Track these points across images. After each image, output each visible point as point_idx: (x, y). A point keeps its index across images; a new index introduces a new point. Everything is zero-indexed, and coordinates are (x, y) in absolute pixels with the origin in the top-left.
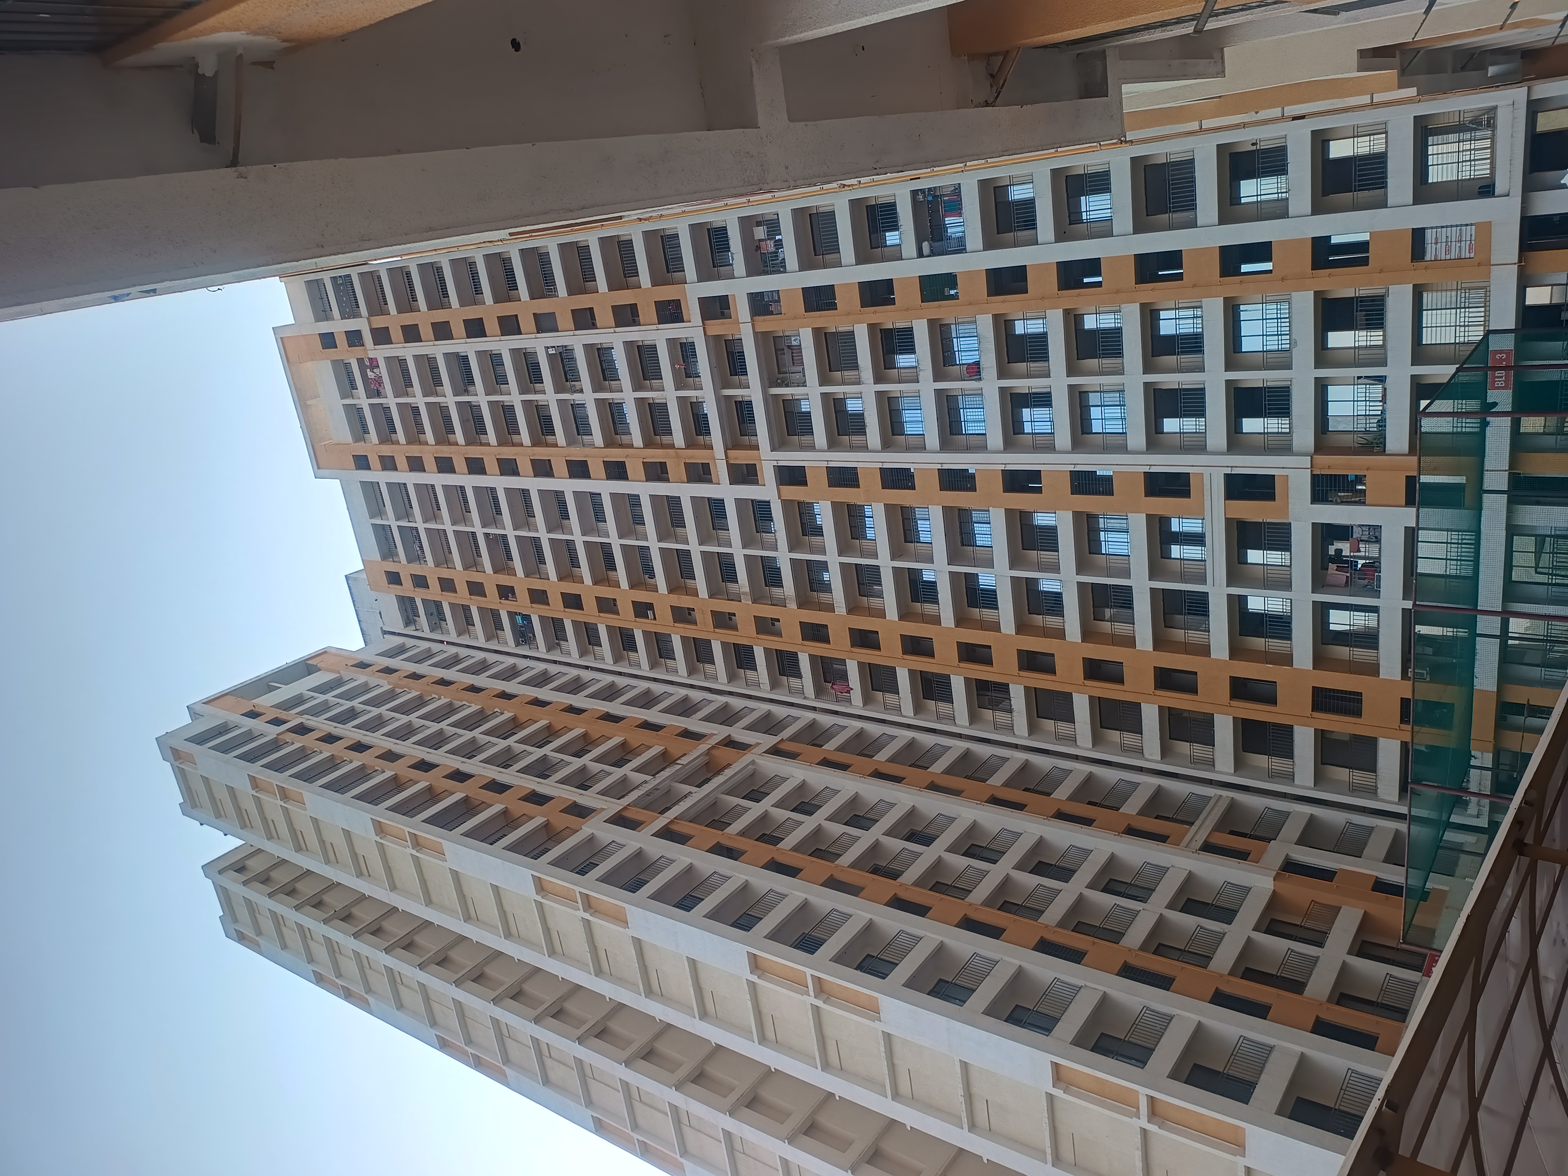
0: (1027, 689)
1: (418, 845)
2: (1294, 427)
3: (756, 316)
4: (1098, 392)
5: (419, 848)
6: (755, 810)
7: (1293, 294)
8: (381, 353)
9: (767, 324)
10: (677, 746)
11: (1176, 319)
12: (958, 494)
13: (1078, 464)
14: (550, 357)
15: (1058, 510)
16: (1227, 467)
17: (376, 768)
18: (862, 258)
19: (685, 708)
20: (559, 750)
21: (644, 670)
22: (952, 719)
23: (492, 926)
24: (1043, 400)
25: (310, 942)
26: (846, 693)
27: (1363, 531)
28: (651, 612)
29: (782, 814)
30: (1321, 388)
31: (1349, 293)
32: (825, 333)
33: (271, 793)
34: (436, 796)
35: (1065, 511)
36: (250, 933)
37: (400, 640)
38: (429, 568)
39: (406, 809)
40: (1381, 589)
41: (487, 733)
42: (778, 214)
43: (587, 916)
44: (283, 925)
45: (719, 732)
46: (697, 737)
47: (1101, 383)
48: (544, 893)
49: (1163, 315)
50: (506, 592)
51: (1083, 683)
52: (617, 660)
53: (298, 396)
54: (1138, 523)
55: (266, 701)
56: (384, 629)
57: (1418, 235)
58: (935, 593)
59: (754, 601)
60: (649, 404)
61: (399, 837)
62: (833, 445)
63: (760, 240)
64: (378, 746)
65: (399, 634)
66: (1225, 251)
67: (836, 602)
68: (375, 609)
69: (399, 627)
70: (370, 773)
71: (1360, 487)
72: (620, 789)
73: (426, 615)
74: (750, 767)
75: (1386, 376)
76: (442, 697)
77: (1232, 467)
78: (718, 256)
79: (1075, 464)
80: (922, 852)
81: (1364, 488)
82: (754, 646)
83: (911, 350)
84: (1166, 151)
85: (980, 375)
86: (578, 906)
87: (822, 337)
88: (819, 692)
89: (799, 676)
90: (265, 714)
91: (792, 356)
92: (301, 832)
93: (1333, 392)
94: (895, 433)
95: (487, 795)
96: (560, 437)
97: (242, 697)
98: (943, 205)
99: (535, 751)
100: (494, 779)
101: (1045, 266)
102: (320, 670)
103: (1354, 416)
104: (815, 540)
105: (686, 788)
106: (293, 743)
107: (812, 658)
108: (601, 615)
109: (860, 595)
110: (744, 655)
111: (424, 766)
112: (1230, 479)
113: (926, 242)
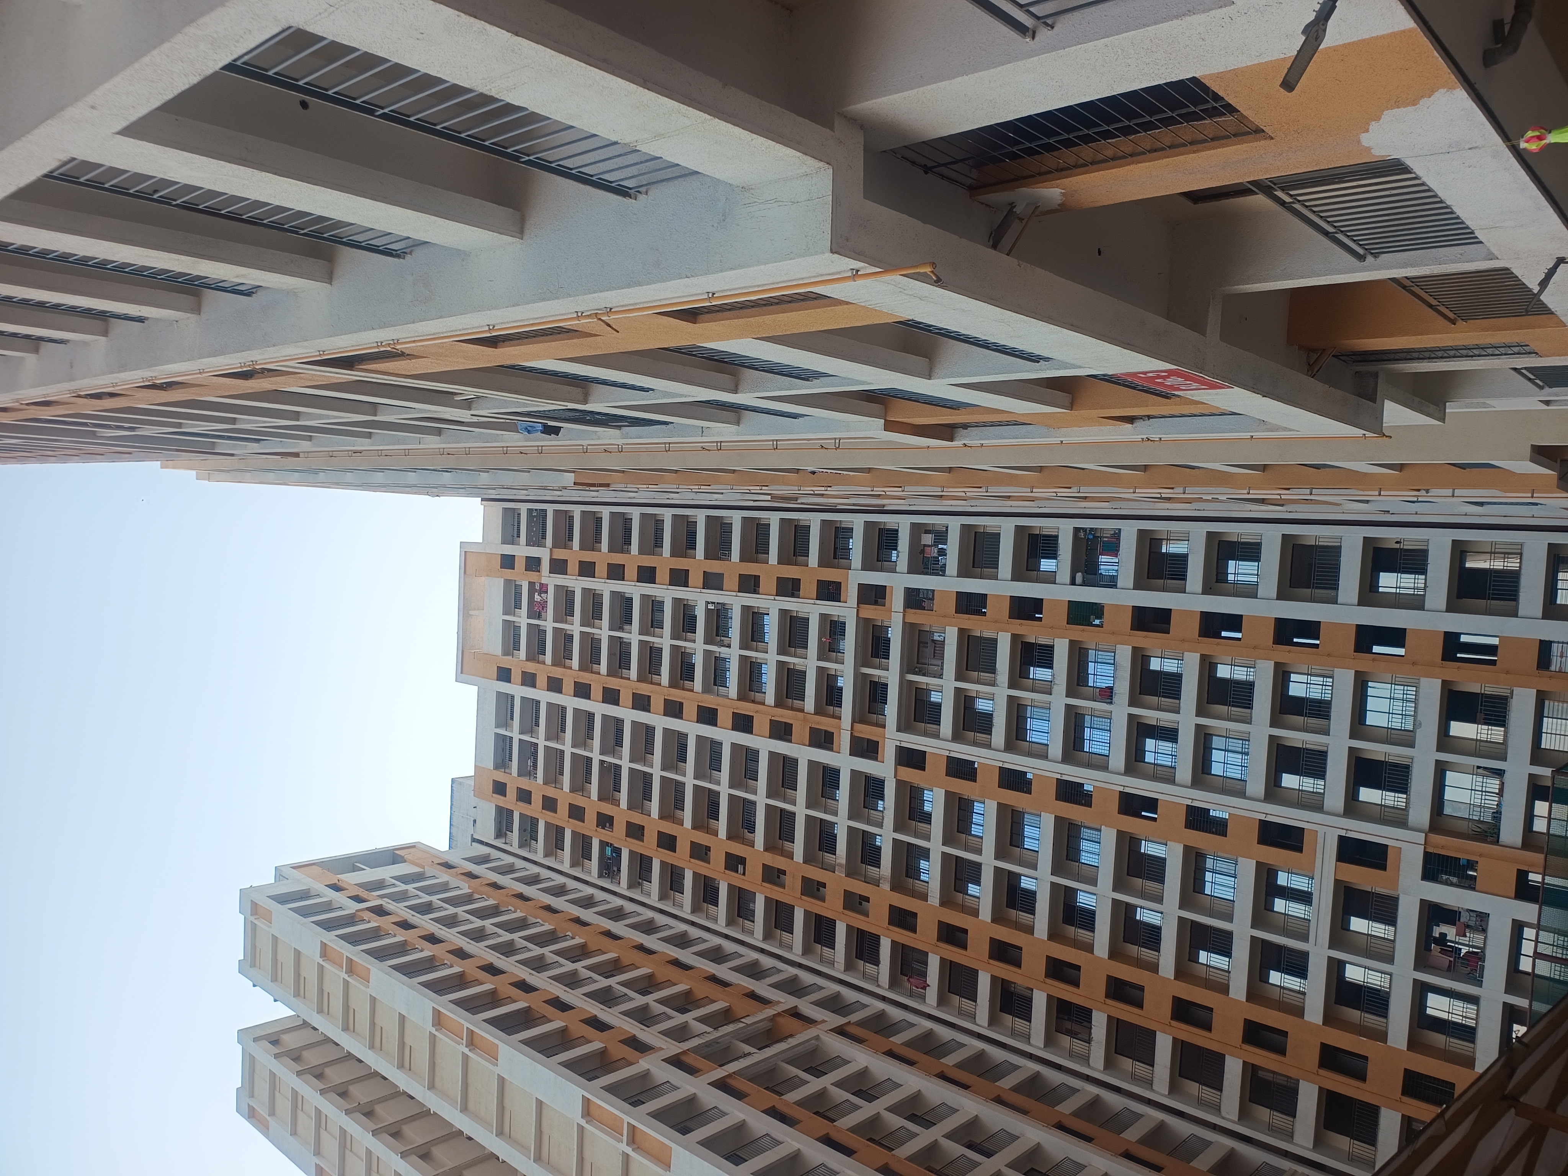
0: (1110, 1018)
1: (472, 1044)
2: (1411, 803)
3: (908, 608)
4: (1224, 737)
5: (472, 1047)
6: (814, 1084)
7: (1422, 679)
8: (553, 581)
9: (917, 617)
10: (742, 1006)
11: (1307, 683)
12: (1073, 807)
13: (1195, 800)
14: (708, 611)
15: (1170, 841)
16: (1343, 829)
17: (446, 962)
18: (1017, 576)
19: (753, 971)
20: (625, 984)
21: (719, 925)
22: (1027, 1038)
23: (523, 1146)
24: (1170, 734)
25: (323, 1132)
26: (921, 988)
27: (1470, 916)
28: (742, 866)
29: (841, 1095)
30: (1441, 769)
31: (1475, 688)
32: (969, 636)
33: (337, 964)
34: (497, 1001)
35: (1176, 844)
36: (263, 1111)
37: (486, 850)
38: (537, 785)
39: (471, 1006)
40: (1483, 980)
41: (557, 953)
42: (947, 527)
43: (629, 1150)
44: (301, 1109)
45: (786, 1001)
46: (765, 1002)
47: (1228, 728)
48: (590, 1118)
49: (1293, 677)
50: (605, 821)
51: (1170, 1023)
52: (695, 910)
53: (464, 605)
54: (1248, 868)
55: (350, 879)
56: (474, 837)
57: (1545, 647)
58: (1033, 901)
59: (848, 875)
60: (788, 668)
61: (455, 1033)
62: (957, 737)
63: (925, 546)
64: (450, 942)
65: (487, 845)
66: (1361, 630)
67: (931, 891)
68: (470, 816)
69: (490, 838)
70: (437, 966)
71: (1471, 873)
72: (680, 1033)
73: (519, 830)
74: (813, 1041)
75: (1504, 770)
76: (518, 911)
77: (1347, 830)
78: (885, 552)
79: (1192, 799)
80: (981, 1162)
81: (1475, 874)
82: (837, 921)
83: (1048, 664)
84: (1316, 534)
85: (1112, 699)
86: (622, 1139)
87: (966, 639)
88: (894, 984)
89: (876, 962)
90: (347, 889)
91: (935, 650)
92: (354, 1010)
93: (1451, 777)
94: (1019, 738)
95: (549, 1011)
96: (698, 683)
97: (328, 870)
98: (1102, 544)
99: (601, 980)
100: (558, 997)
101: (1189, 613)
102: (405, 862)
103: (1470, 804)
104: (922, 826)
105: (747, 1048)
106: (369, 922)
107: (894, 944)
108: (692, 860)
109: (955, 890)
110: (825, 928)
111: (492, 970)
112: (1343, 841)
113: (1080, 573)
